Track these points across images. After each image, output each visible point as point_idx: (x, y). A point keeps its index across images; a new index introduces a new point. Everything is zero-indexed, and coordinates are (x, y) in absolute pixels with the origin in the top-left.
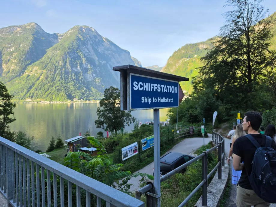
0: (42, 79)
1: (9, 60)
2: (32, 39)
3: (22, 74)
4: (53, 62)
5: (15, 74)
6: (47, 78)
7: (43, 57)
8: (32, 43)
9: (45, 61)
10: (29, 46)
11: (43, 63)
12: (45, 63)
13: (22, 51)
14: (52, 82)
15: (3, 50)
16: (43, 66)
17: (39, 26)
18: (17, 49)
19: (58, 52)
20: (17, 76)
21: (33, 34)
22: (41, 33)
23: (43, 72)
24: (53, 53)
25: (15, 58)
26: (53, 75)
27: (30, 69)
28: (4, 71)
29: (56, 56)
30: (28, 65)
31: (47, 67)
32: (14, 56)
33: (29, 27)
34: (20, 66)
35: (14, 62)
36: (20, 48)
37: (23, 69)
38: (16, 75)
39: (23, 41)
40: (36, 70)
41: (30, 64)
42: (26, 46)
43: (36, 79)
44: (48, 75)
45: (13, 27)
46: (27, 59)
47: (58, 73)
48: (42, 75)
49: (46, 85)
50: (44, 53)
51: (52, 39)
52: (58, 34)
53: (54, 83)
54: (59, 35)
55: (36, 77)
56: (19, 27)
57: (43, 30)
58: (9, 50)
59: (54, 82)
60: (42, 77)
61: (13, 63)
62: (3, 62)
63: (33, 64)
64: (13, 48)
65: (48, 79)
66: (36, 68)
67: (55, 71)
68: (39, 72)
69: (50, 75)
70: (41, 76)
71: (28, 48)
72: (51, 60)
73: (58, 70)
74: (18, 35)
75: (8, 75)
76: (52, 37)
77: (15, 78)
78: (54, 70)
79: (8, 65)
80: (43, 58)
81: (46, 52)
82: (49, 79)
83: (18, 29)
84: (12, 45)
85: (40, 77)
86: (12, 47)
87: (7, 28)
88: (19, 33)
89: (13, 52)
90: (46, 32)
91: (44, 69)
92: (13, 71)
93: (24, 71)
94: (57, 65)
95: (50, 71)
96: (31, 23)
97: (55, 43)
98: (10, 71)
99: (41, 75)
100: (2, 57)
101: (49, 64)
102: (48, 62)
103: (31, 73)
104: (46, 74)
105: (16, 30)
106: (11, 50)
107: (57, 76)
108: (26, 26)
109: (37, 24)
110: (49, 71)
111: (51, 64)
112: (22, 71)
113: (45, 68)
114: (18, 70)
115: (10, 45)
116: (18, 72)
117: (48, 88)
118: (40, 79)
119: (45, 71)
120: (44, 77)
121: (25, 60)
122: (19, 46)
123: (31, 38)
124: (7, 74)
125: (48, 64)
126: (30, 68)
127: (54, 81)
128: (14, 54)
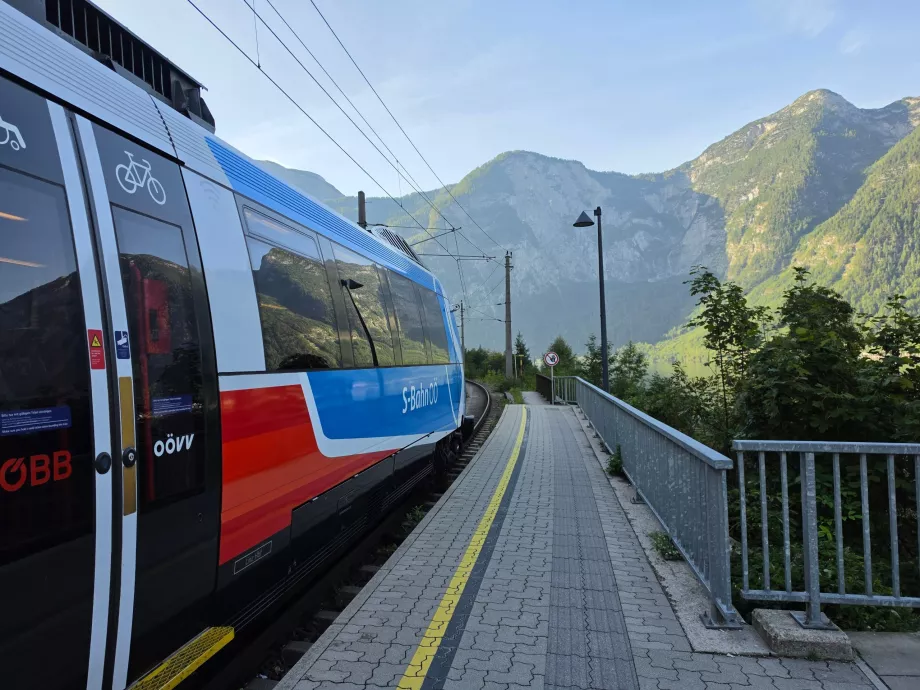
0: (851, 276)
1: (743, 230)
2: (812, 147)
3: (783, 265)
4: (889, 209)
5: (763, 268)
6: (868, 271)
7: (851, 198)
8: (812, 159)
9: (860, 212)
10: (803, 171)
11: (852, 217)
12: (862, 215)
13: (783, 193)
14: (889, 283)
15: (727, 201)
16: (855, 228)
17: (836, 95)
18: (768, 190)
19: (911, 166)
20: (768, 275)
21: (814, 130)
22: (842, 115)
23: (854, 249)
24: (892, 176)
25: (761, 220)
26: (892, 254)
27: (810, 248)
28: (731, 264)
29: (901, 183)
30: (803, 232)
31: (868, 232)
32: (757, 214)
33: (802, 110)
34: (778, 241)
35: (758, 231)
36: (774, 185)
37: (787, 251)
38: (764, 271)
39: (785, 161)
40: (830, 248)
41: (810, 229)
42: (791, 175)
43: (830, 277)
44: (873, 259)
45: (753, 125)
46: (797, 216)
47: (913, 246)
48: (852, 260)
49: (867, 294)
50: (855, 181)
51: (886, 125)
52: (911, 98)
53: (897, 284)
54: (912, 102)
55: (831, 269)
56: (769, 121)
57: (849, 104)
58: (744, 198)
59: (899, 280)
60: (850, 268)
61: (756, 235)
62: (729, 237)
63: (817, 229)
64: (756, 191)
65: (874, 271)
66: (827, 241)
67: (901, 239)
68: (841, 251)
69: (882, 255)
70: (848, 266)
71: (798, 180)
72: (882, 202)
73: (911, 233)
74: (769, 146)
75: (742, 273)
76: (885, 120)
77: (762, 281)
78: (898, 238)
79: (742, 243)
80: (854, 202)
81: (865, 177)
82: (877, 273)
83: (769, 127)
84: (752, 180)
85: (843, 270)
86: (752, 186)
87: (736, 133)
88: (770, 139)
89: (756, 201)
90: (860, 108)
91: (858, 240)
92: (757, 260)
93: (789, 258)
94: (907, 215)
95: (882, 242)
96: (809, 94)
97: (895, 139)
98: (749, 262)
99: (848, 262)
100: (725, 224)
101: (878, 218)
102: (873, 213)
103: (814, 257)
104: (865, 255)
105: (763, 129)
106: (751, 197)
107: (908, 257)
108: (791, 110)
109: (830, 92)
110: (875, 243)
111: (884, 216)
112: (785, 256)
113: (861, 236)
114: (771, 256)
115: (746, 184)
116: (771, 261)
117: (876, 305)
118: (845, 275)
119: (860, 246)
120: (857, 268)
121: (793, 221)
122: (774, 179)
123: (809, 143)
124: (739, 272)
125: (872, 218)
126: (808, 242)
127: (898, 276)
128: (758, 206)
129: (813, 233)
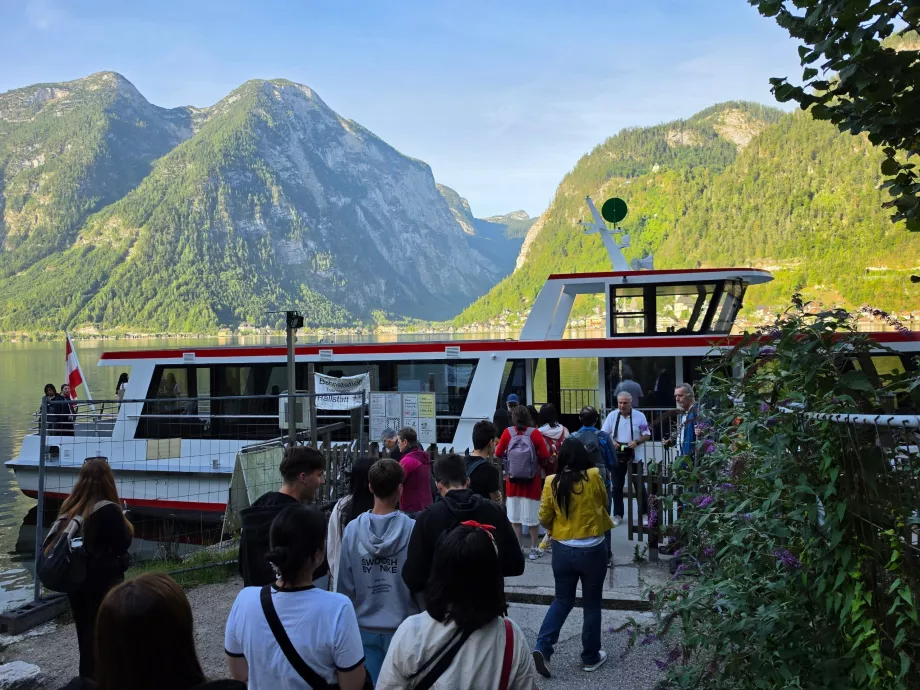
0: (133, 259)
1: (26, 198)
2: (103, 128)
3: (68, 241)
4: (169, 202)
5: (46, 243)
6: (150, 257)
7: (138, 184)
8: (102, 139)
9: (145, 199)
10: (93, 149)
11: (135, 202)
12: (146, 203)
13: (71, 167)
14: (167, 269)
15: (7, 163)
16: (139, 214)
17: (129, 83)
18: (55, 159)
19: (190, 166)
20: (50, 251)
21: (106, 111)
22: (135, 105)
23: (137, 234)
24: (174, 172)
25: (46, 190)
26: (170, 243)
27: (96, 227)
28: (10, 234)
29: (181, 179)
30: (91, 211)
31: (151, 218)
32: (42, 183)
33: (96, 87)
34: (63, 217)
35: (42, 202)
36: (62, 157)
37: (73, 227)
38: (46, 245)
39: (75, 133)
40: (116, 230)
41: (97, 209)
42: (82, 148)
43: (114, 259)
44: (154, 246)
45: (43, 86)
46: (84, 193)
47: (188, 239)
48: (136, 244)
49: (147, 278)
50: (145, 170)
51: (172, 125)
52: (194, 108)
53: (174, 271)
54: (195, 112)
55: (115, 251)
56: (61, 88)
57: (142, 96)
58: (27, 163)
59: (176, 268)
60: (133, 251)
61: (39, 206)
62: (8, 204)
63: (105, 209)
64: (42, 157)
65: (154, 257)
66: (114, 222)
67: (179, 231)
68: (125, 234)
69: (162, 244)
70: (131, 250)
71: (88, 157)
72: (164, 194)
73: (187, 226)
74: (59, 114)
75: (22, 246)
76: (171, 120)
77: (44, 256)
78: (176, 229)
79: (23, 212)
80: (139, 190)
81: (152, 168)
82: (157, 259)
83: (59, 94)
84: (37, 146)
85: (126, 253)
86: (37, 152)
87: (21, 90)
88: (60, 107)
89: (41, 169)
90: (151, 102)
91: (141, 226)
92: (40, 232)
93: (76, 235)
94: (184, 210)
95: (162, 231)
96: (104, 73)
97: (179, 140)
98: (31, 234)
99: (131, 246)
100: (4, 188)
101: (159, 208)
102: (155, 202)
103: (99, 238)
104: (147, 240)
105: (53, 96)
106: (36, 164)
107: (183, 248)
108: (85, 83)
109: (122, 77)
110: (157, 231)
111: (165, 207)
112: (70, 234)
113: (144, 223)
114: (55, 231)
115: (30, 148)
116: (55, 236)
117: (155, 290)
118: (128, 258)
119: (143, 231)
120: (139, 252)
121: (80, 197)
122: (62, 150)
123: (101, 122)
124: (18, 245)
125: (154, 206)
126: (94, 221)
127: (175, 264)
128: (43, 175)
129: (100, 213)
